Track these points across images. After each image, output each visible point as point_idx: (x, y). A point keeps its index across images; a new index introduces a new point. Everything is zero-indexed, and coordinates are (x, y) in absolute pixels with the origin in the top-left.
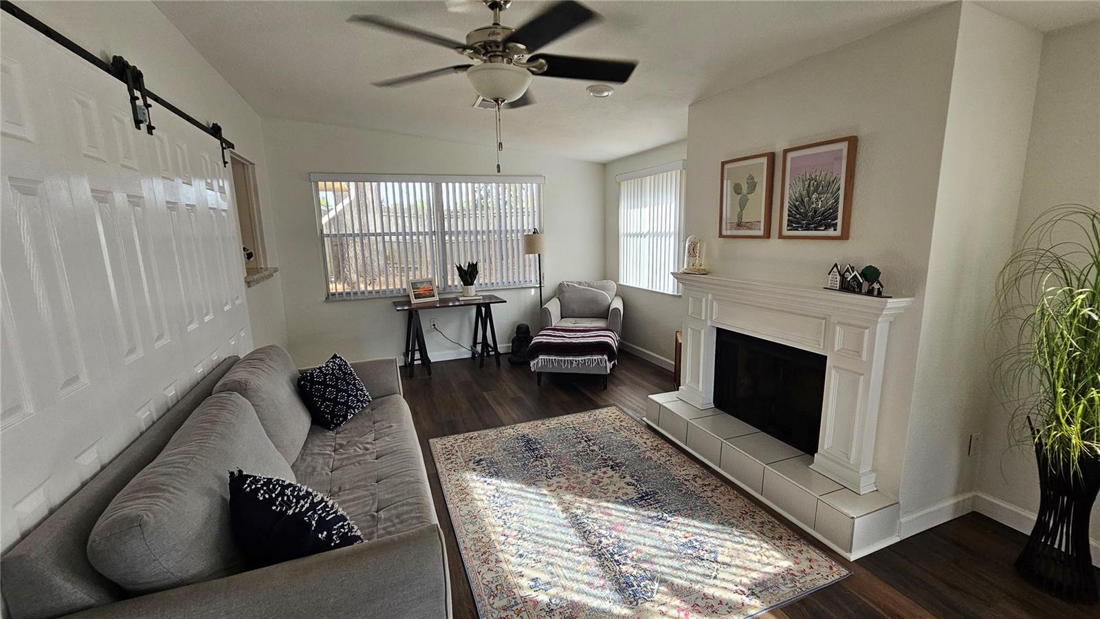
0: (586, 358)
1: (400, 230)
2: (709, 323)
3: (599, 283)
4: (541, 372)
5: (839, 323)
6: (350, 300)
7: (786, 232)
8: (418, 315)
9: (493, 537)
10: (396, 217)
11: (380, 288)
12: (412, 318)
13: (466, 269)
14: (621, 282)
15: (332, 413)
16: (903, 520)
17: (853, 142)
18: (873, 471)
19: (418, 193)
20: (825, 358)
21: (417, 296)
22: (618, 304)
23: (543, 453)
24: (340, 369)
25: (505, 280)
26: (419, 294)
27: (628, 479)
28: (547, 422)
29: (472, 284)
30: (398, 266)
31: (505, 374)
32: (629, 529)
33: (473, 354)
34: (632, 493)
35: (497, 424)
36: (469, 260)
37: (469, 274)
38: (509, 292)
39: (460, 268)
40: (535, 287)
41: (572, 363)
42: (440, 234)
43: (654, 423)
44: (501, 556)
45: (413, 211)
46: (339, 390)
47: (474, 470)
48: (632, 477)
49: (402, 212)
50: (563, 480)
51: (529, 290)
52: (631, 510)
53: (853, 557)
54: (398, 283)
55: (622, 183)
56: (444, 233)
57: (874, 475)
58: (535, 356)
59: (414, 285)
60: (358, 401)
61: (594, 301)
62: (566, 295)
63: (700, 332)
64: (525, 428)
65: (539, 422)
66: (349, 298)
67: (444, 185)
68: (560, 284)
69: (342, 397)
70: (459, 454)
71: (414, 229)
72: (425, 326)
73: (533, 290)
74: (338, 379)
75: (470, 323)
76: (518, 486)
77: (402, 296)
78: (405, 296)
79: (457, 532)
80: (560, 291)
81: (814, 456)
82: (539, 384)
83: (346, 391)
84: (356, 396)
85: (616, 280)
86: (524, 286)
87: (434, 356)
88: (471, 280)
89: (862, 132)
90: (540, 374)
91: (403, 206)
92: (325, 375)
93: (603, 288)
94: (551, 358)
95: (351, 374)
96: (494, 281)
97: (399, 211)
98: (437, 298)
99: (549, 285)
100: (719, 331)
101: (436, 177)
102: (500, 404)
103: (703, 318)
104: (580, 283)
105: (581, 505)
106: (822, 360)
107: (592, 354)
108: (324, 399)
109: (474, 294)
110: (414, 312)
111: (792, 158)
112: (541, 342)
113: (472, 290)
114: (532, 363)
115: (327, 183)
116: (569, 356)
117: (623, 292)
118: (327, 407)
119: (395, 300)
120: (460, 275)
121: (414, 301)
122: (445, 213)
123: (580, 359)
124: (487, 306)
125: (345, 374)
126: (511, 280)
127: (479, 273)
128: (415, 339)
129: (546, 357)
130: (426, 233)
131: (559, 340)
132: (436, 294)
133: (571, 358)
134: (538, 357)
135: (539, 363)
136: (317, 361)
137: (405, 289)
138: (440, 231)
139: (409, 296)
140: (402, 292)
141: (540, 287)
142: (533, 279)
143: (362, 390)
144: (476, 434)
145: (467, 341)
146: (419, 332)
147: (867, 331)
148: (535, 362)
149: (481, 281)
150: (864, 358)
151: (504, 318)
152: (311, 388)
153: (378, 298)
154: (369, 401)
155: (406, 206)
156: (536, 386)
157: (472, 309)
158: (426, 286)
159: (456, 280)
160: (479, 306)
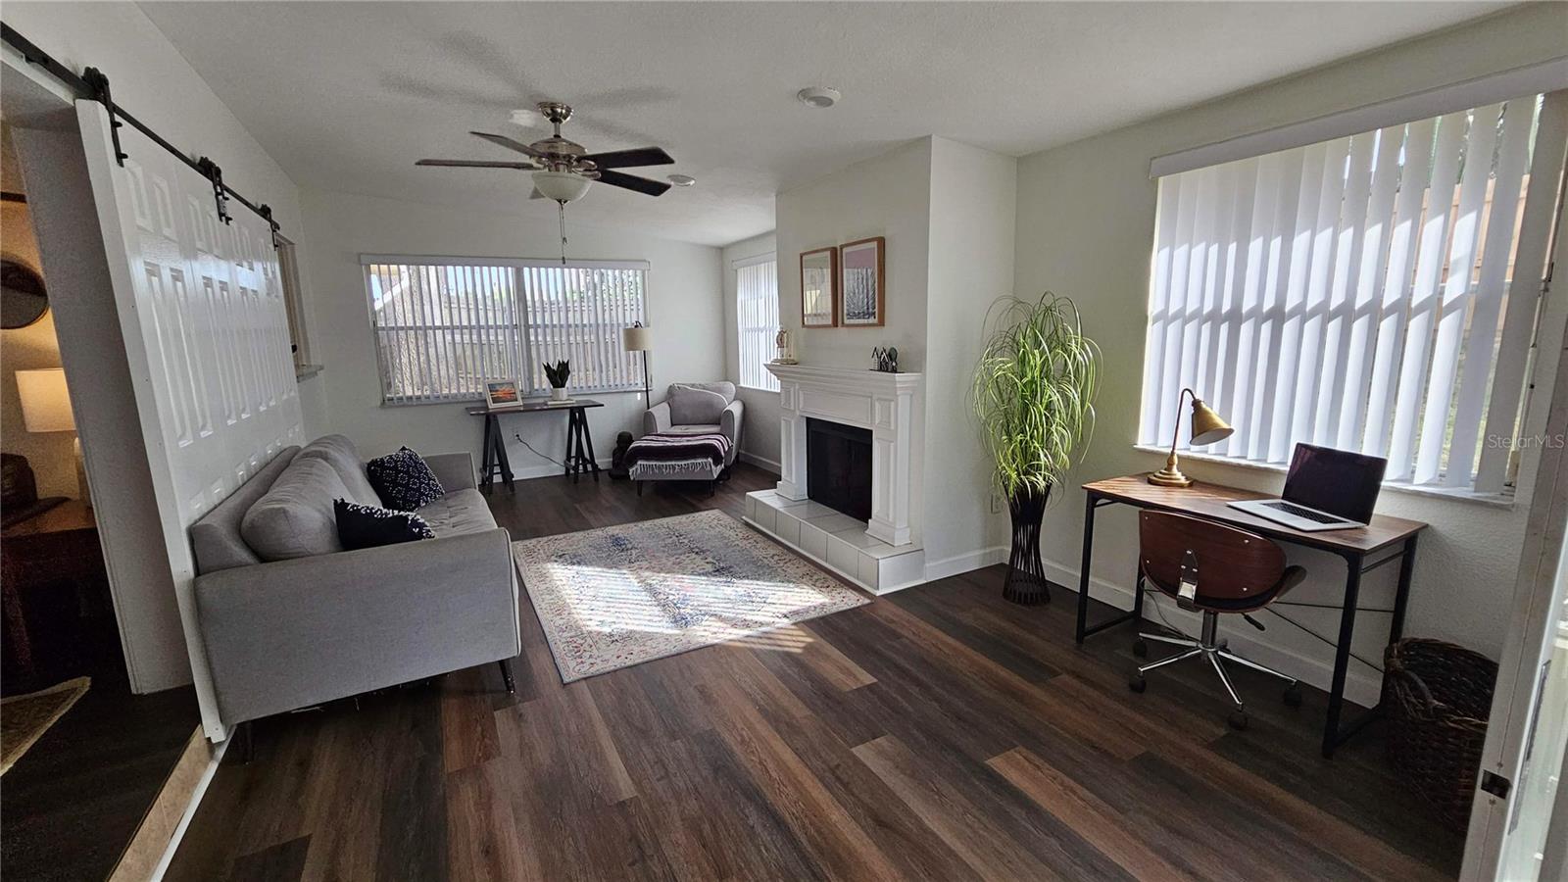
0: (689, 462)
1: (474, 323)
2: (798, 413)
3: (717, 384)
4: (642, 481)
5: (878, 399)
6: (412, 406)
7: (846, 321)
8: (496, 420)
9: (568, 601)
10: (469, 310)
11: (450, 390)
12: (490, 424)
13: (555, 368)
14: (742, 385)
15: (404, 498)
16: (927, 565)
17: (882, 242)
18: (909, 527)
19: (496, 279)
20: (871, 431)
21: (495, 400)
22: (736, 409)
23: (629, 546)
24: (411, 458)
25: (604, 383)
26: (498, 397)
27: (710, 559)
28: (640, 524)
29: (563, 386)
30: (472, 376)
31: (605, 488)
32: (698, 589)
33: (567, 470)
34: (709, 568)
35: (585, 526)
36: (559, 358)
37: (559, 375)
38: (609, 396)
39: (548, 368)
40: (639, 391)
41: (674, 468)
42: (523, 328)
43: (751, 519)
44: (573, 611)
45: (489, 302)
46: (411, 477)
47: (556, 561)
48: (714, 558)
49: (475, 302)
50: (644, 563)
51: (633, 395)
52: (706, 578)
53: (879, 593)
54: (470, 388)
55: (739, 271)
56: (527, 327)
57: (908, 530)
58: (633, 463)
59: (492, 387)
60: (431, 489)
61: (709, 405)
62: (676, 398)
63: (790, 422)
64: (616, 530)
65: (632, 525)
66: (410, 403)
67: (526, 270)
68: (671, 386)
69: (414, 483)
70: (541, 551)
71: (491, 323)
72: (507, 435)
73: (639, 394)
74: (409, 466)
75: (563, 434)
76: (599, 569)
77: (477, 401)
78: (482, 401)
79: (534, 601)
80: (671, 395)
81: (867, 523)
82: (640, 494)
83: (418, 478)
84: (428, 484)
85: (736, 382)
86: (628, 390)
87: (519, 473)
88: (562, 381)
89: (887, 235)
90: (640, 483)
91: (476, 296)
92: (396, 462)
93: (720, 390)
94: (651, 463)
95: (422, 463)
96: (590, 384)
97: (471, 301)
98: (520, 402)
99: (659, 388)
100: (809, 420)
101: (516, 261)
102: (591, 512)
103: (792, 408)
104: (693, 386)
105: (655, 579)
106: (869, 433)
107: (695, 458)
108: (395, 484)
109: (565, 397)
110: (491, 418)
111: (846, 254)
112: (640, 446)
113: (563, 393)
114: (631, 470)
115: (381, 266)
116: (671, 460)
117: (742, 395)
118: (399, 492)
119: (469, 405)
120: (548, 376)
121: (492, 406)
122: (529, 303)
123: (683, 463)
124: (581, 410)
125: (415, 462)
126: (612, 383)
127: (572, 373)
128: (494, 450)
129: (645, 463)
130: (506, 327)
131: (661, 444)
132: (519, 398)
133: (673, 463)
134: (636, 463)
135: (638, 470)
136: (388, 450)
137: (480, 394)
138: (523, 324)
139: (486, 401)
140: (477, 396)
141: (647, 391)
142: (639, 382)
143: (434, 480)
144: (561, 536)
145: (559, 455)
146: (499, 440)
147: (893, 403)
148: (634, 469)
149: (576, 381)
150: (892, 428)
151: (603, 428)
152: (381, 474)
153: (446, 403)
154: (442, 493)
155: (480, 296)
156: (636, 494)
157: (564, 416)
158: (506, 388)
159: (543, 382)
160: (572, 410)
